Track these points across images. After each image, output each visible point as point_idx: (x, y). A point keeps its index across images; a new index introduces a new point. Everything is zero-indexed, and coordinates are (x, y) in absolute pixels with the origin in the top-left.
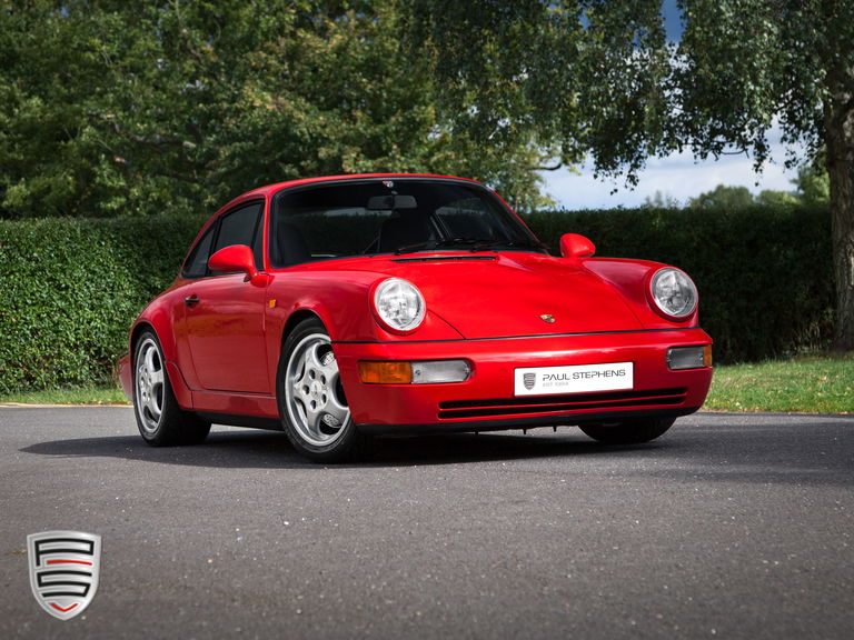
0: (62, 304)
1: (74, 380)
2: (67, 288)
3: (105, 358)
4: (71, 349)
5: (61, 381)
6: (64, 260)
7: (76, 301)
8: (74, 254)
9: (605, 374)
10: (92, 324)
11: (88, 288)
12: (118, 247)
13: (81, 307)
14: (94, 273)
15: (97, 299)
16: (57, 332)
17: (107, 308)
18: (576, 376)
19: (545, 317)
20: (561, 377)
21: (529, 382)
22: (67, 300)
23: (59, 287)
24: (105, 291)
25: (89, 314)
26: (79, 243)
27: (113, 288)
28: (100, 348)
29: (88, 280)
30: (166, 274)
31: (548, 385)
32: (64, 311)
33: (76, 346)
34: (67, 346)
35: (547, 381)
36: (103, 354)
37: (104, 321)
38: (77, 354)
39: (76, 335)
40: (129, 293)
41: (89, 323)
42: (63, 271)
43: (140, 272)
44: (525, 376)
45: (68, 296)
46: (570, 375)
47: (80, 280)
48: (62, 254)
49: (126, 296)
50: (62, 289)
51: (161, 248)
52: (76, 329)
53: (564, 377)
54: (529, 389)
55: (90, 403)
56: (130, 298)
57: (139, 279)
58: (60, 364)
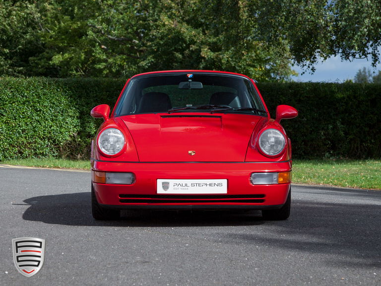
0: (37, 118)
1: (42, 154)
2: (40, 110)
3: (58, 144)
4: (41, 139)
5: (36, 154)
6: (39, 97)
7: (44, 117)
8: (44, 95)
9: (210, 185)
10: (52, 128)
11: (51, 111)
12: (66, 92)
13: (47, 120)
14: (54, 104)
15: (54, 116)
16: (35, 131)
17: (59, 121)
18: (193, 185)
19: (190, 152)
20: (184, 185)
21: (166, 186)
22: (40, 116)
23: (36, 110)
24: (59, 113)
25: (51, 123)
26: (47, 90)
27: (62, 111)
28: (55, 140)
29: (51, 107)
30: (89, 106)
31: (177, 189)
32: (39, 122)
33: (43, 138)
34: (40, 138)
35: (176, 187)
36: (57, 142)
37: (58, 127)
38: (44, 142)
39: (44, 133)
40: (71, 114)
41: (50, 127)
42: (39, 102)
43: (76, 104)
44: (163, 183)
45: (41, 114)
46: (189, 184)
47: (47, 107)
48: (39, 94)
49: (69, 116)
50: (38, 111)
51: (88, 93)
52: (44, 130)
53: (186, 185)
54: (166, 190)
55: (43, 167)
56: (71, 116)
57: (76, 108)
58: (36, 146)
